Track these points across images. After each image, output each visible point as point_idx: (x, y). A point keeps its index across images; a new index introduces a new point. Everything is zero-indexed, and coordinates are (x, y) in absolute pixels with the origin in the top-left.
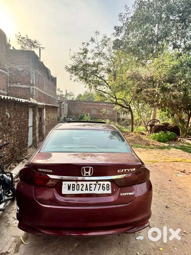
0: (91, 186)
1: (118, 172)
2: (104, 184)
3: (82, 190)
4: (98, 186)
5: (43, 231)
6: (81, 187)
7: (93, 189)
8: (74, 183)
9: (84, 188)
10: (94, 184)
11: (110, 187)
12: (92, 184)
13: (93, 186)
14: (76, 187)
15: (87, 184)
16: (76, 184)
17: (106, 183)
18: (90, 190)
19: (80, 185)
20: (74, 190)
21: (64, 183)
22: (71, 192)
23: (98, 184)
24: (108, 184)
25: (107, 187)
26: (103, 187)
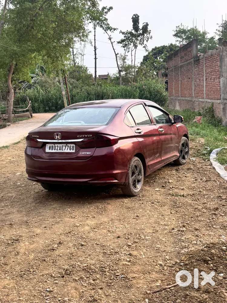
0: (63, 147)
1: (78, 137)
2: (71, 146)
3: (57, 150)
4: (67, 147)
5: (37, 178)
6: (57, 148)
7: (64, 149)
8: (53, 145)
9: (58, 149)
10: (65, 146)
11: (74, 148)
12: (63, 146)
13: (64, 147)
14: (54, 148)
15: (60, 146)
16: (54, 146)
17: (72, 145)
18: (62, 150)
19: (56, 146)
20: (53, 150)
21: (47, 145)
22: (51, 151)
23: (67, 146)
24: (73, 146)
25: (73, 148)
26: (70, 148)
